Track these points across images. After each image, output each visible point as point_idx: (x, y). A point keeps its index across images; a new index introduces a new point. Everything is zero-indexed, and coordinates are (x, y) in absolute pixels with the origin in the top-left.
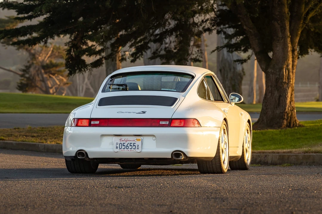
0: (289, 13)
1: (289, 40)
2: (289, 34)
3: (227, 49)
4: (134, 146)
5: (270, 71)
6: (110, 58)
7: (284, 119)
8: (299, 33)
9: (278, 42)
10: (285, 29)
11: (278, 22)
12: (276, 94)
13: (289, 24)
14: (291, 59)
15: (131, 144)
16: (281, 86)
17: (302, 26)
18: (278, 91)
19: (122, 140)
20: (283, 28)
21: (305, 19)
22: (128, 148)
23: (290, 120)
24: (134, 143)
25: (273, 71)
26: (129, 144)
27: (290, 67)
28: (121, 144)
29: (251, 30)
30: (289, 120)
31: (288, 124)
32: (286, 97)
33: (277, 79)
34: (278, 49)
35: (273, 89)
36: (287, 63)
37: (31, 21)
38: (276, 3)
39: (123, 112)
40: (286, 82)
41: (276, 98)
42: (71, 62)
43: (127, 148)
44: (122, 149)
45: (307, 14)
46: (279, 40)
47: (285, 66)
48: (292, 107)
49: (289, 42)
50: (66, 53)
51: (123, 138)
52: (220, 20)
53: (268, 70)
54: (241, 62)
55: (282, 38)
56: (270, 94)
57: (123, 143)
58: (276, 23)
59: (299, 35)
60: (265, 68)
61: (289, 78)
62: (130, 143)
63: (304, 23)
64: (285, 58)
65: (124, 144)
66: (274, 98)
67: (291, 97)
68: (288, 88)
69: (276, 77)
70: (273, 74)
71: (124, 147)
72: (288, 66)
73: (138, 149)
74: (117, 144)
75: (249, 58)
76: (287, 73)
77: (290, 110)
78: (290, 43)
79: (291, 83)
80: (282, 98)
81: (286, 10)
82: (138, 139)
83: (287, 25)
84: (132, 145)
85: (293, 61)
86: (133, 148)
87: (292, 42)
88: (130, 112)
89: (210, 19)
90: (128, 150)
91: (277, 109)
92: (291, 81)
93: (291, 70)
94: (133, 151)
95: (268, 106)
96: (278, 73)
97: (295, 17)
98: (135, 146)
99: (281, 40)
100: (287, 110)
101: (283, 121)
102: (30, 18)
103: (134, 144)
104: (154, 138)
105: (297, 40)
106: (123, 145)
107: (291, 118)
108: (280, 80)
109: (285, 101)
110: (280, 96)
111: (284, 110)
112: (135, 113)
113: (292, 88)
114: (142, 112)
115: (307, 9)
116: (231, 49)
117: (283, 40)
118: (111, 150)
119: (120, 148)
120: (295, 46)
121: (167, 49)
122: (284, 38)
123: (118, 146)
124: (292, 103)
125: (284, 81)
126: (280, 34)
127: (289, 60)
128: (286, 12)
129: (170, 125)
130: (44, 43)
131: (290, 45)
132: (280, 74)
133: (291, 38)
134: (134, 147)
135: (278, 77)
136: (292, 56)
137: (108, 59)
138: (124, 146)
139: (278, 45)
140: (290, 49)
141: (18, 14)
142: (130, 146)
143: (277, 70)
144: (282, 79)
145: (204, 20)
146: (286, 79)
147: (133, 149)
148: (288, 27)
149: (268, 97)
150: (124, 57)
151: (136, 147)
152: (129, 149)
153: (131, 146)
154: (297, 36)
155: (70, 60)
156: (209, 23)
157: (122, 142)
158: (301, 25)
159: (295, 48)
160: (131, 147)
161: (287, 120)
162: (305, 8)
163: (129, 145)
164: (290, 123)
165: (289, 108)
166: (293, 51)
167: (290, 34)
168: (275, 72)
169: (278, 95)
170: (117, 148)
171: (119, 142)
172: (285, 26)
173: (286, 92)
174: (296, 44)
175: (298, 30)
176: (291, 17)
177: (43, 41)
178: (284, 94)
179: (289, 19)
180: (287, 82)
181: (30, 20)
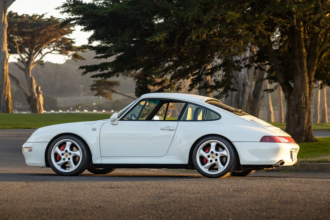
0: (307, 53)
1: (306, 74)
2: (306, 69)
3: (268, 80)
5: (291, 98)
6: (169, 88)
7: (303, 136)
9: (298, 76)
10: (303, 65)
11: (297, 60)
12: (296, 116)
13: (306, 61)
14: (308, 89)
16: (300, 110)
17: (318, 64)
18: (298, 114)
20: (302, 65)
21: (320, 57)
23: (308, 137)
25: (294, 98)
27: (308, 95)
29: (277, 67)
31: (306, 140)
32: (304, 119)
33: (297, 105)
34: (298, 81)
35: (294, 112)
36: (305, 92)
37: (107, 59)
38: (296, 45)
40: (304, 107)
41: (296, 119)
42: (139, 91)
45: (322, 53)
46: (298, 74)
47: (303, 94)
48: (309, 126)
50: (136, 83)
52: (257, 58)
53: (290, 97)
54: (269, 91)
55: (301, 72)
56: (292, 116)
58: (296, 61)
59: (315, 70)
60: (288, 96)
61: (307, 103)
63: (319, 61)
64: (303, 88)
66: (295, 119)
67: (308, 119)
68: (306, 111)
69: (296, 102)
70: (293, 101)
75: (276, 88)
76: (305, 100)
77: (308, 129)
78: (307, 76)
79: (308, 107)
80: (301, 119)
81: (304, 50)
83: (304, 62)
85: (310, 91)
87: (309, 75)
89: (249, 58)
91: (297, 128)
92: (308, 106)
93: (308, 98)
95: (290, 125)
96: (298, 100)
97: (311, 56)
99: (300, 74)
100: (305, 129)
101: (302, 138)
102: (105, 57)
107: (308, 135)
108: (299, 106)
109: (303, 122)
110: (299, 118)
111: (303, 129)
113: (309, 111)
115: (321, 50)
116: (271, 81)
117: (301, 74)
120: (312, 79)
121: (216, 81)
122: (303, 72)
124: (309, 123)
125: (303, 106)
126: (300, 69)
127: (306, 90)
128: (304, 52)
130: (116, 76)
131: (307, 78)
132: (299, 100)
133: (308, 73)
135: (298, 103)
136: (309, 86)
137: (168, 89)
139: (298, 78)
140: (307, 81)
141: (97, 54)
143: (297, 98)
144: (301, 104)
145: (245, 59)
146: (304, 104)
148: (305, 64)
149: (290, 118)
150: (180, 87)
154: (313, 71)
155: (138, 89)
156: (248, 60)
158: (316, 63)
159: (311, 80)
161: (305, 136)
162: (319, 49)
164: (307, 139)
165: (307, 127)
166: (310, 83)
167: (308, 70)
168: (295, 99)
169: (298, 117)
172: (303, 63)
173: (304, 114)
174: (312, 77)
175: (314, 66)
176: (308, 56)
177: (115, 75)
178: (303, 116)
179: (306, 57)
181: (105, 59)
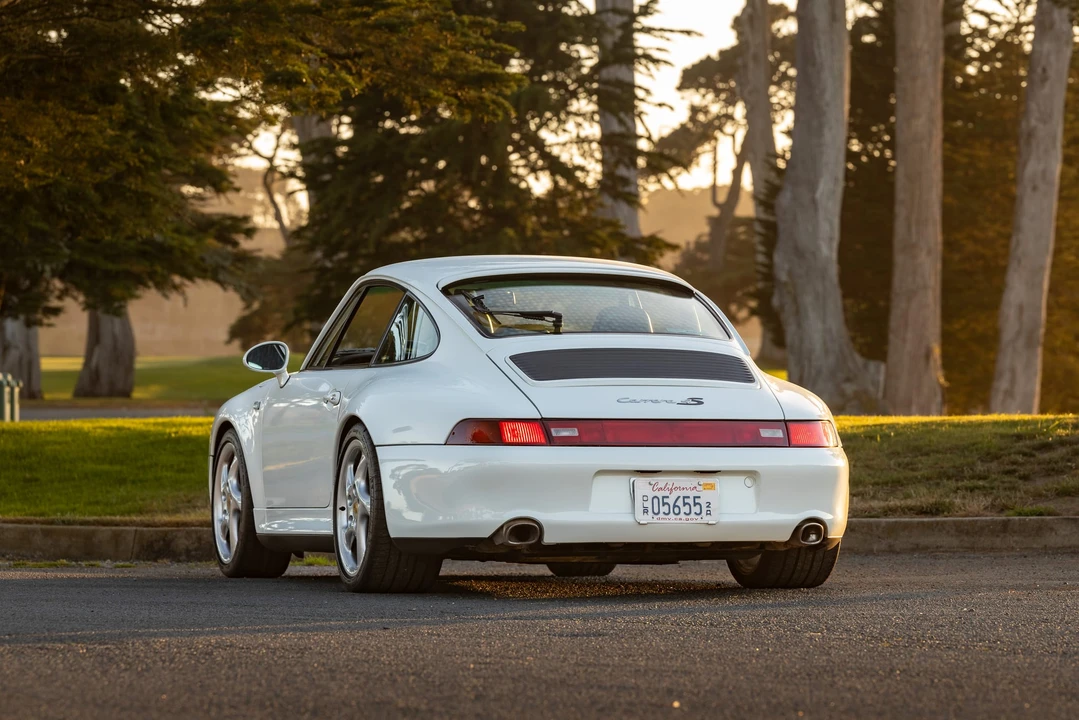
4: (695, 504)
15: (687, 500)
19: (659, 486)
22: (679, 513)
24: (695, 498)
26: (681, 500)
28: (656, 500)
39: (634, 401)
43: (677, 510)
44: (661, 515)
51: (662, 480)
57: (663, 497)
62: (684, 498)
65: (666, 500)
71: (665, 509)
73: (709, 513)
74: (645, 498)
82: (707, 484)
84: (691, 501)
86: (693, 512)
88: (656, 401)
90: (678, 517)
94: (694, 521)
98: (698, 506)
103: (697, 501)
104: (749, 482)
106: (664, 504)
112: (671, 402)
114: (693, 399)
118: (629, 519)
119: (656, 511)
123: (648, 504)
129: (789, 442)
134: (696, 509)
138: (666, 506)
142: (685, 504)
147: (693, 516)
151: (704, 510)
152: (682, 515)
153: (687, 506)
157: (660, 494)
160: (686, 509)
163: (680, 503)
170: (645, 511)
171: (651, 495)
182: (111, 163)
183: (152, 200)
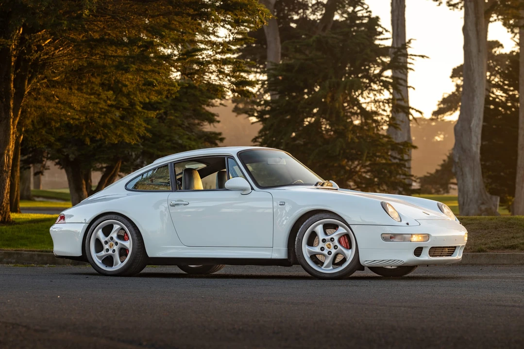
8: (20, 113)
30: (4, 216)
49: (11, 123)
72: (8, 151)
105: (16, 122)
180: (7, 170)
182: (108, 114)
183: (134, 127)
